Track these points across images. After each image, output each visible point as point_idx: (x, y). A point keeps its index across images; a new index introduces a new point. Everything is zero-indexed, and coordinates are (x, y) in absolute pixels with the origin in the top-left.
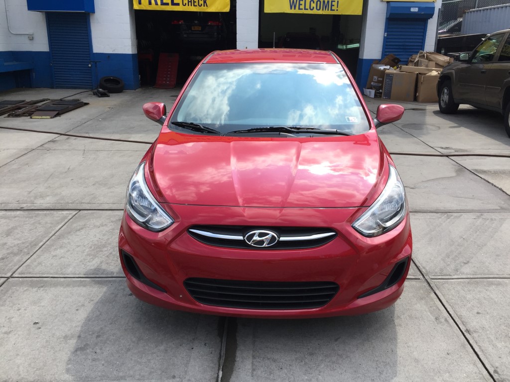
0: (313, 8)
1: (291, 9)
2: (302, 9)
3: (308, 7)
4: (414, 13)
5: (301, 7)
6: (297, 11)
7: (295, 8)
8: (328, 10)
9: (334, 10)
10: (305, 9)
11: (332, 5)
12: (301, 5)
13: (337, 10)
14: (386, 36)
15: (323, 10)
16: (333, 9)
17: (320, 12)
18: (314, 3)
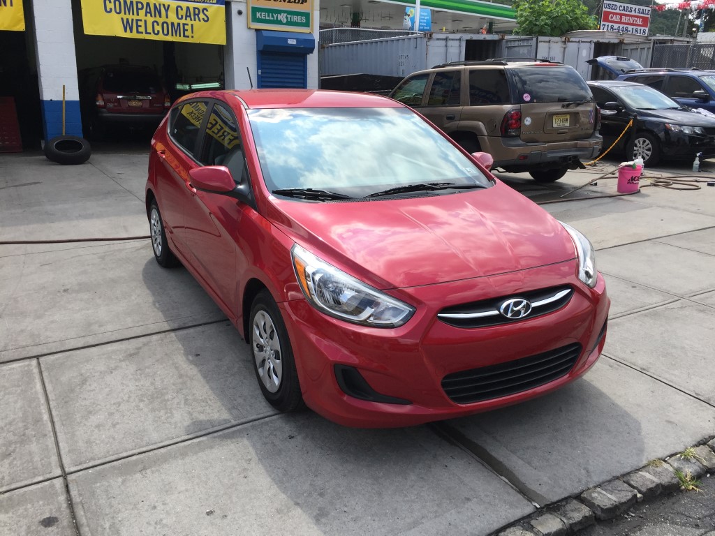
0: (158, 31)
1: (126, 31)
2: (142, 33)
3: (150, 30)
4: (292, 46)
5: (140, 30)
6: (134, 35)
7: (131, 31)
8: (180, 36)
9: (188, 37)
10: (147, 33)
11: (185, 30)
12: (140, 26)
13: (193, 37)
14: (260, 73)
15: (172, 35)
16: (186, 34)
17: (169, 38)
18: (158, 24)
